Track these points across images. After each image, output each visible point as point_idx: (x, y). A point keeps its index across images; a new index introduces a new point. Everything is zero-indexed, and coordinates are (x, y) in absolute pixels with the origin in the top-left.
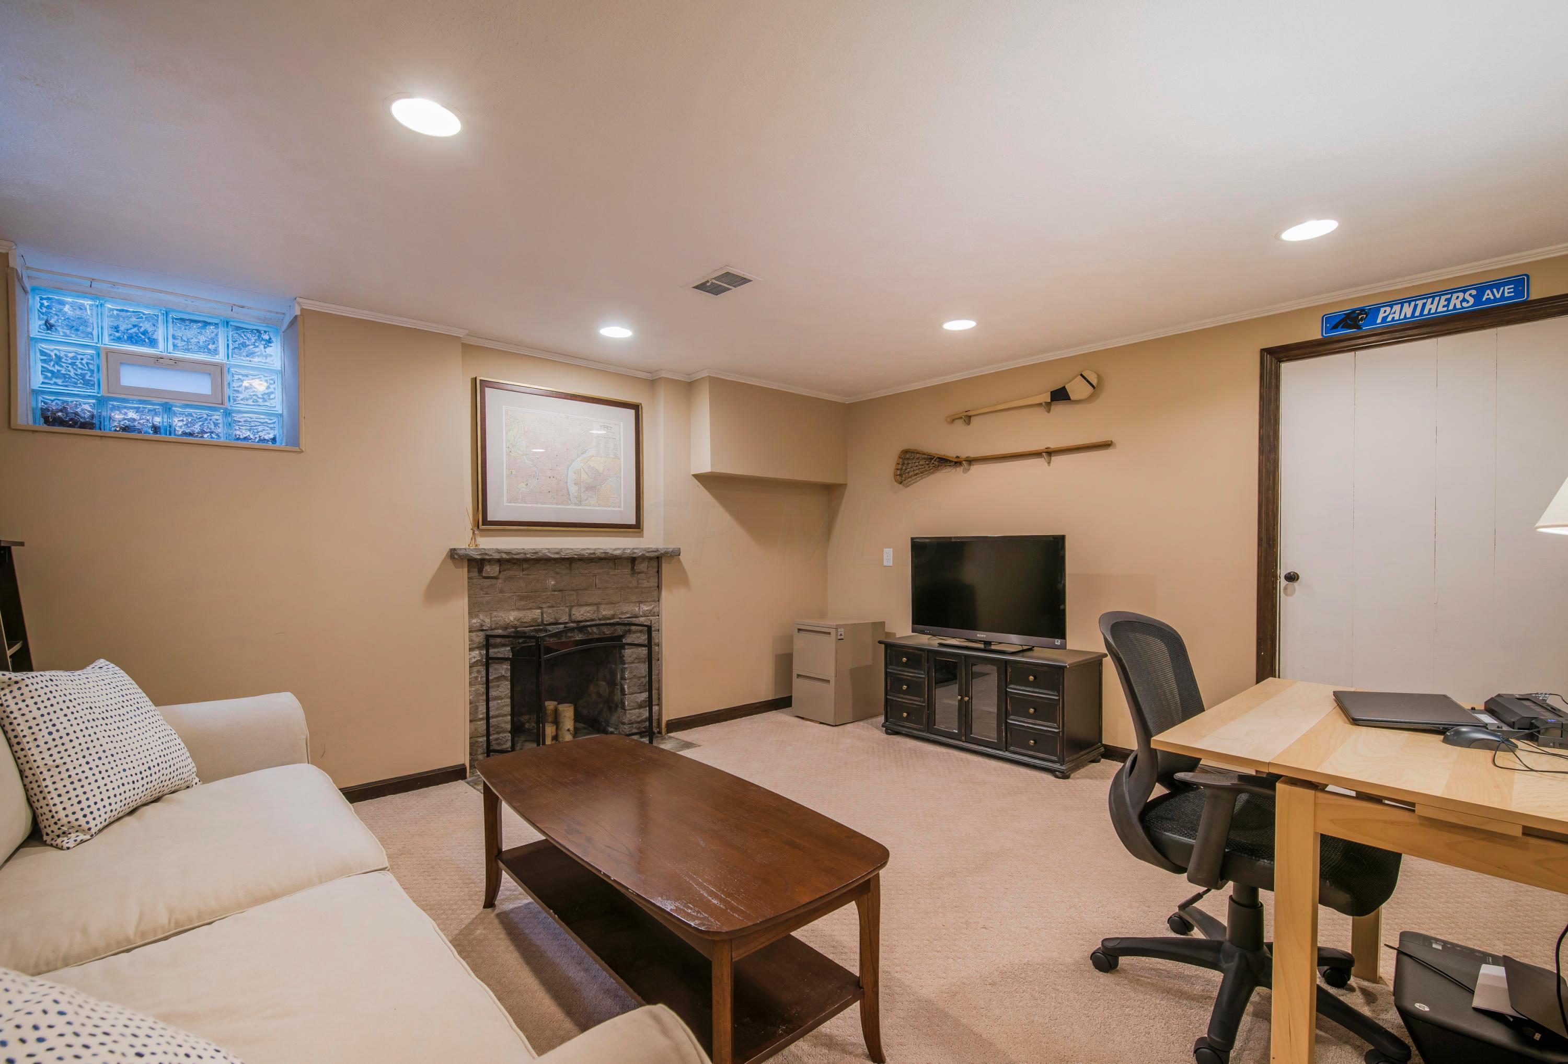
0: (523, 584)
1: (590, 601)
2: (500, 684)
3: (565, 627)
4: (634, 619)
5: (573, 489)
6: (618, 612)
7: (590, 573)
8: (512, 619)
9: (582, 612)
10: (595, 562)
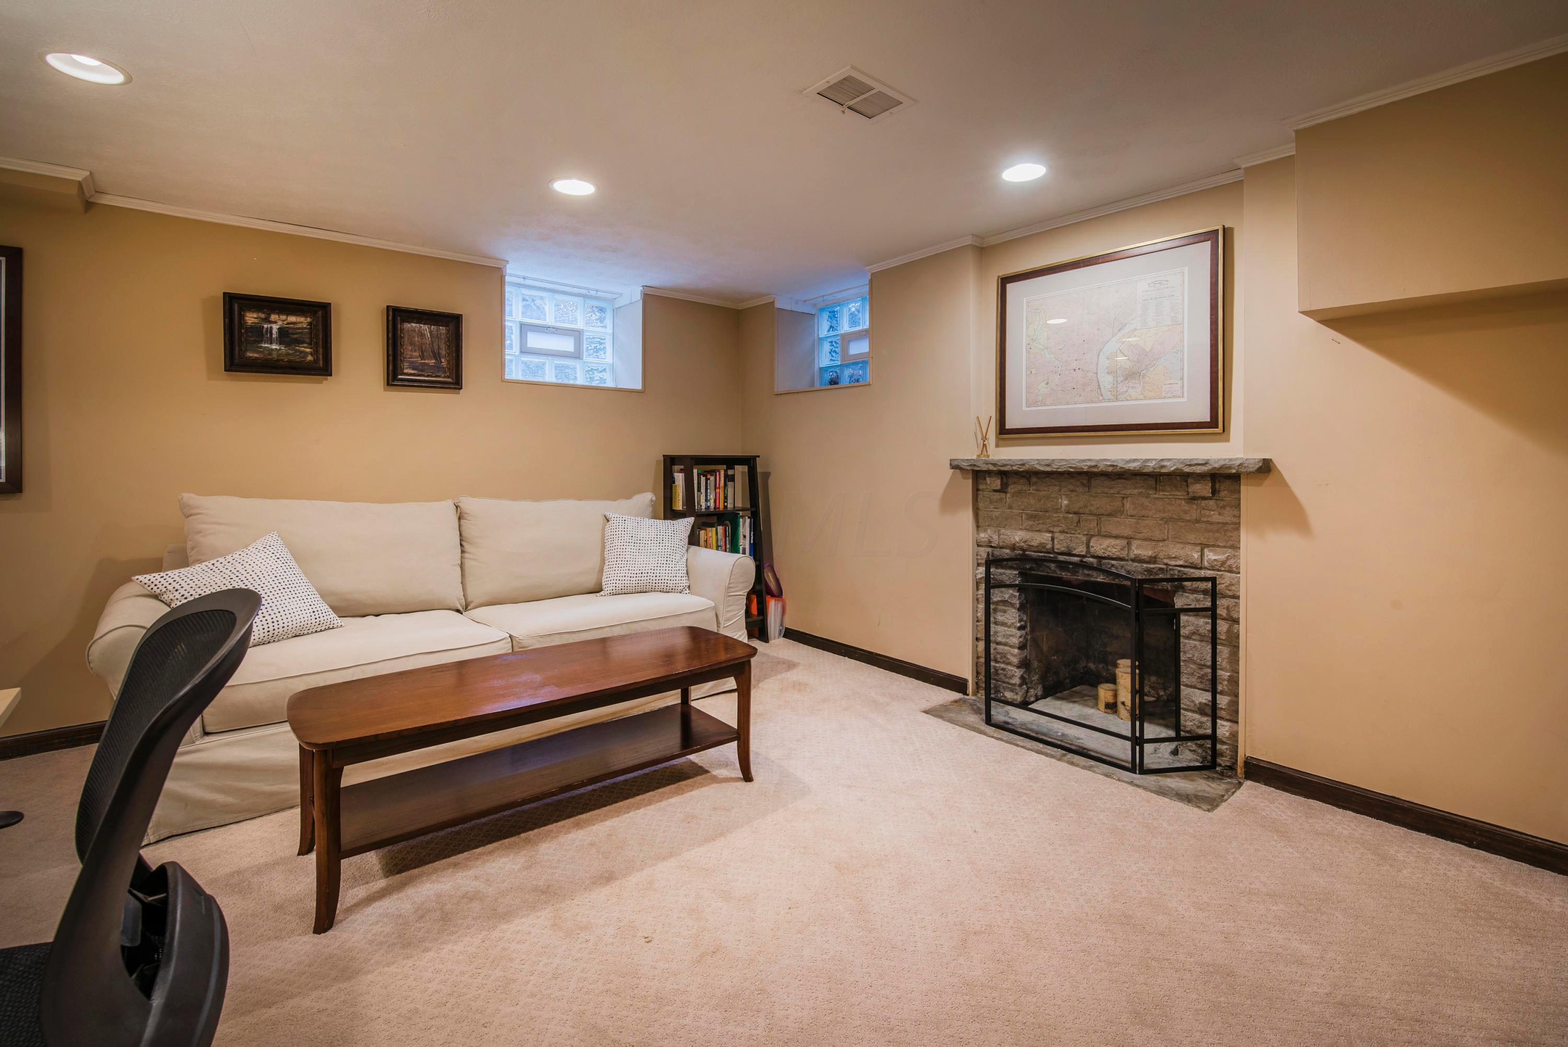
0: (1033, 501)
1: (1115, 532)
2: (1008, 610)
3: (1081, 561)
4: (1192, 570)
5: (1106, 381)
6: (1161, 555)
7: (1118, 493)
8: (1017, 539)
9: (1104, 546)
10: (1125, 479)
